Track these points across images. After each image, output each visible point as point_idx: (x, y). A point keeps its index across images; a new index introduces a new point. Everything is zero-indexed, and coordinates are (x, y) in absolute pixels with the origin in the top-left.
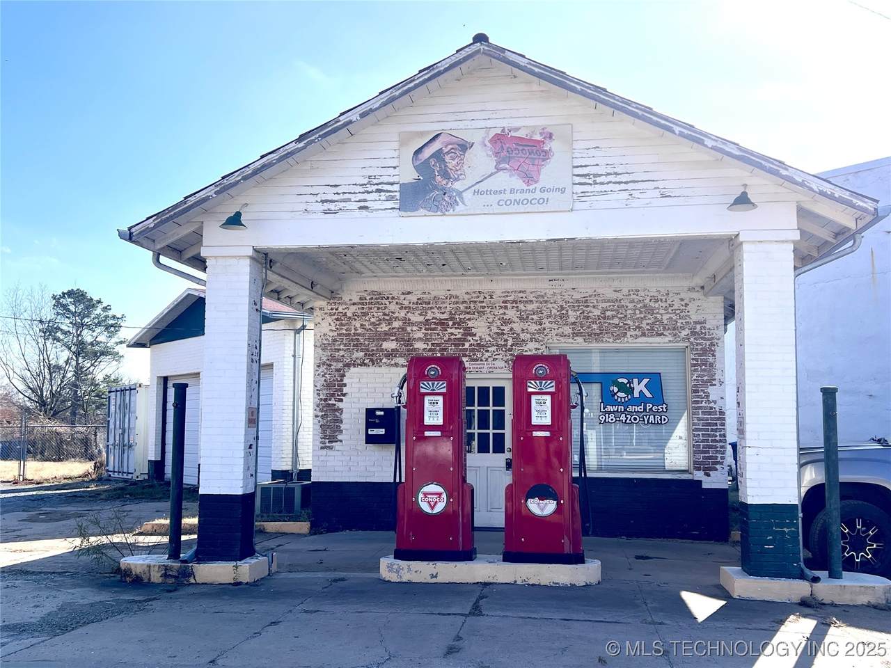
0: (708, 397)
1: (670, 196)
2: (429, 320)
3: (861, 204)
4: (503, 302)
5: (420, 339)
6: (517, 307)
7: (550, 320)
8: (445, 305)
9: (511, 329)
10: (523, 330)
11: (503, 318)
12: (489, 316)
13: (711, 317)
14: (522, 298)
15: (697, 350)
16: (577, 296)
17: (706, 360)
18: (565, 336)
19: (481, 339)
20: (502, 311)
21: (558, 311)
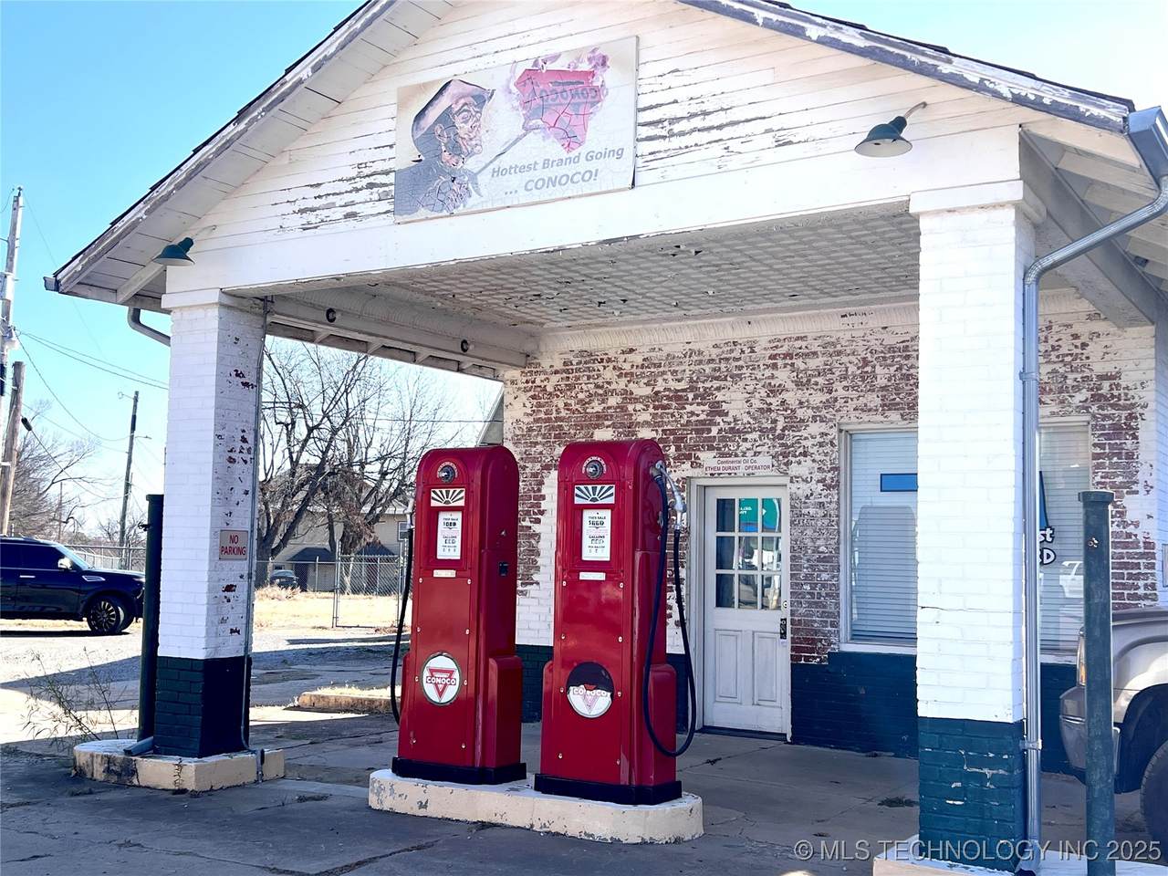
0: (1122, 514)
1: (790, 143)
2: (659, 392)
3: (1095, 111)
4: (770, 358)
5: (646, 423)
6: (793, 365)
7: (845, 383)
8: (682, 368)
9: (783, 402)
10: (801, 403)
11: (770, 384)
12: (748, 381)
13: (1131, 365)
14: (800, 348)
15: (1103, 427)
16: (891, 340)
17: (1120, 447)
18: (870, 410)
19: (735, 420)
20: (768, 373)
21: (858, 368)
